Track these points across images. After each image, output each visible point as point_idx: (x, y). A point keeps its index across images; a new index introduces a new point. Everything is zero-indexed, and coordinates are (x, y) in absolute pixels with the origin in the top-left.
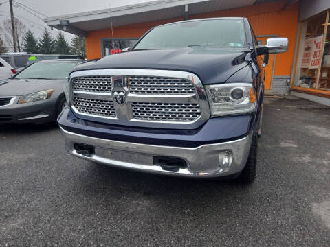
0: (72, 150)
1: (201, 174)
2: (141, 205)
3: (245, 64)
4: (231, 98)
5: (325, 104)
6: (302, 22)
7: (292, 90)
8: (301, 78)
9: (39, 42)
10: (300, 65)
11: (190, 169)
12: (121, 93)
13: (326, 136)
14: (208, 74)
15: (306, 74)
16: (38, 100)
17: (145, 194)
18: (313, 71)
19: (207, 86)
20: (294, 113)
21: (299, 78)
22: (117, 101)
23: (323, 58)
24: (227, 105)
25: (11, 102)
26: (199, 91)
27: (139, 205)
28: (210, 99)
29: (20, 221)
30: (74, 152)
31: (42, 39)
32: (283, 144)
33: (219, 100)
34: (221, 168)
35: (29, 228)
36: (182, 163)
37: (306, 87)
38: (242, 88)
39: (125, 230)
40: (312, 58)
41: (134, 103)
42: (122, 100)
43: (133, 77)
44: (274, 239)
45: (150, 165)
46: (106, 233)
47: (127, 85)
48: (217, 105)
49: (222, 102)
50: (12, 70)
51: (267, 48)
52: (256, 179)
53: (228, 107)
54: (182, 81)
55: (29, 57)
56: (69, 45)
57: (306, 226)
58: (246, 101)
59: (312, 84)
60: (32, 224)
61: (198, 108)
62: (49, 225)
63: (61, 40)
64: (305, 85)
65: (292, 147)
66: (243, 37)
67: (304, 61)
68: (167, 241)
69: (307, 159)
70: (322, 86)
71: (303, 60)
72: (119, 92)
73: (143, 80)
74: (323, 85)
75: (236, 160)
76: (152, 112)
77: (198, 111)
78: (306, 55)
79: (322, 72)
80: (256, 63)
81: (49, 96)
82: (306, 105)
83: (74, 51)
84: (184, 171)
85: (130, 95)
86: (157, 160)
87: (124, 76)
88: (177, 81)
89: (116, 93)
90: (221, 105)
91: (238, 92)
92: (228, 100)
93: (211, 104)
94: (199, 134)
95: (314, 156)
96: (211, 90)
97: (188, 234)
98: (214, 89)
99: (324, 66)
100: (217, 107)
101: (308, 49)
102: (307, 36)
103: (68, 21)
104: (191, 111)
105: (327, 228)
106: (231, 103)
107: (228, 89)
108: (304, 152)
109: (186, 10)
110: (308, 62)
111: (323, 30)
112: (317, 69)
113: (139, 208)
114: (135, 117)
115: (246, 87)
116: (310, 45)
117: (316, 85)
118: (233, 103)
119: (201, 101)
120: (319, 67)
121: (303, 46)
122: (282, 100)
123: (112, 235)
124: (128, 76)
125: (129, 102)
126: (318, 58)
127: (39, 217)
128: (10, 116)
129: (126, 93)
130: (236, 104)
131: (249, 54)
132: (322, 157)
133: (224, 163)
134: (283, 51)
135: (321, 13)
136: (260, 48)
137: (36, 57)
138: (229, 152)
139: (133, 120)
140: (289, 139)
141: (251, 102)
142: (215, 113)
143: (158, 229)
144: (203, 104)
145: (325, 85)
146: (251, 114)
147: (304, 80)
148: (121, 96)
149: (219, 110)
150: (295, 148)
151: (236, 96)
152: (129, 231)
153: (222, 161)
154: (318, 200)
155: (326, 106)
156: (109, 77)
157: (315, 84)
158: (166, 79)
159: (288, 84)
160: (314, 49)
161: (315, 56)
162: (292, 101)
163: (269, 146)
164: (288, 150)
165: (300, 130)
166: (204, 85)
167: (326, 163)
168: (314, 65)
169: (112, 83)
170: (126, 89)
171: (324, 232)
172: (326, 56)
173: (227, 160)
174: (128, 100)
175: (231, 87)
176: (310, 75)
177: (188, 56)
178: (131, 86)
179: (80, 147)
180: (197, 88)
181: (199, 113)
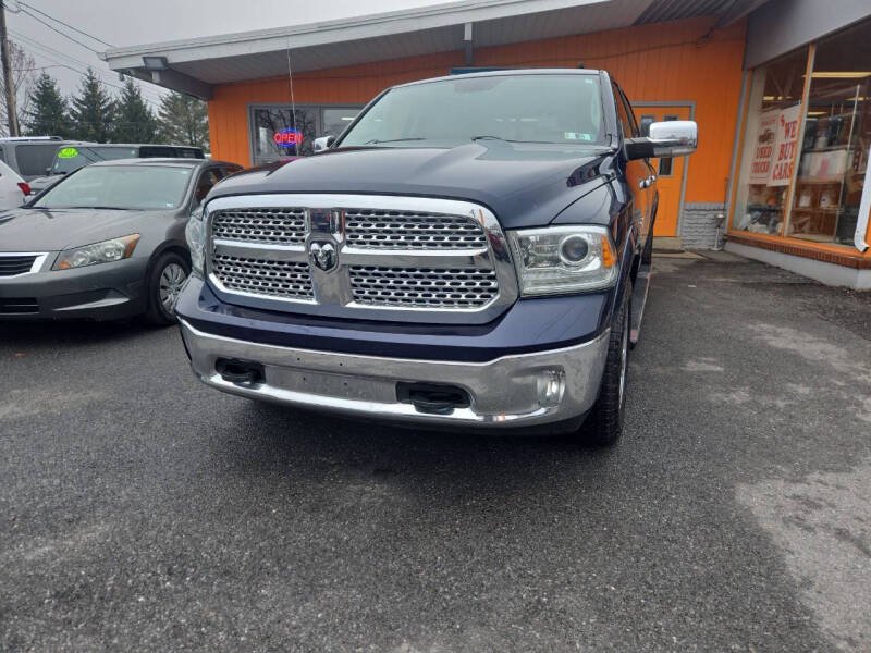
0: (209, 374)
1: (500, 418)
2: (370, 494)
3: (600, 181)
4: (562, 258)
5: (804, 274)
6: (753, 69)
7: (728, 239)
8: (751, 210)
9: (71, 105)
10: (747, 177)
11: (478, 409)
12: (328, 247)
13: (792, 346)
14: (514, 205)
15: (763, 201)
16: (101, 262)
17: (377, 472)
18: (778, 191)
19: (511, 233)
20: (727, 295)
21: (745, 208)
22: (318, 264)
23: (802, 159)
24: (555, 272)
25: (36, 267)
26: (495, 242)
27: (364, 493)
28: (519, 261)
29: (102, 527)
30: (218, 379)
31: (81, 97)
32: (692, 366)
33: (539, 261)
34: (541, 405)
35: (125, 541)
36: (459, 396)
37: (760, 231)
38: (584, 237)
39: (338, 541)
40: (775, 161)
41: (354, 268)
42: (329, 260)
43: (353, 211)
44: (648, 551)
45: (390, 401)
46: (298, 547)
47: (340, 229)
48: (534, 272)
49: (545, 266)
50: (20, 185)
51: (650, 143)
52: (623, 440)
53: (557, 276)
54: (458, 221)
55: (57, 148)
56: (156, 115)
57: (718, 526)
58: (594, 264)
59: (776, 223)
60: (130, 534)
61: (493, 278)
62: (170, 534)
63: (133, 99)
64: (757, 225)
65: (712, 372)
66: (596, 120)
67: (758, 168)
68: (429, 557)
69: (740, 396)
70: (799, 228)
71: (756, 164)
72: (322, 244)
73: (375, 219)
74: (801, 226)
75: (572, 392)
76: (393, 288)
77: (493, 284)
78: (763, 153)
79: (798, 195)
80: (623, 180)
81: (129, 251)
82: (760, 277)
83: (168, 131)
84: (463, 414)
85: (346, 250)
86: (406, 391)
87: (333, 210)
88: (450, 221)
89: (315, 246)
90: (540, 273)
91: (577, 245)
92: (556, 261)
93: (518, 269)
94: (494, 332)
95: (757, 389)
96: (520, 240)
97: (471, 544)
98: (527, 239)
99: (804, 179)
100: (533, 277)
101: (766, 137)
102: (766, 105)
103: (164, 60)
104: (478, 285)
105: (761, 529)
106: (564, 268)
107: (556, 238)
108: (737, 383)
109: (468, 36)
110: (766, 171)
111: (802, 93)
112: (785, 188)
113: (364, 499)
114: (356, 298)
115: (595, 235)
116: (772, 128)
117: (785, 226)
118: (566, 268)
119: (499, 263)
120: (790, 182)
121: (754, 129)
122: (705, 263)
123: (310, 550)
124: (340, 210)
125: (344, 266)
126: (789, 161)
127: (144, 520)
128: (33, 300)
129: (338, 246)
130: (573, 271)
131: (609, 159)
132: (775, 393)
133: (548, 394)
134: (685, 150)
135: (795, 50)
136: (635, 144)
137: (77, 148)
138: (557, 373)
139: (353, 305)
140: (705, 356)
141: (605, 266)
142: (528, 289)
143: (407, 536)
144: (502, 270)
145: (806, 227)
146: (606, 292)
147: (757, 214)
148: (328, 253)
149: (537, 283)
150: (719, 373)
151: (573, 255)
152: (347, 542)
153: (545, 390)
154: (752, 479)
155: (805, 278)
156: (299, 210)
157: (780, 225)
158: (424, 218)
159: (719, 223)
160: (780, 138)
161: (783, 155)
162: (726, 265)
163: (659, 370)
164: (701, 378)
165: (735, 334)
166: (505, 230)
167: (781, 404)
168: (780, 177)
169: (306, 223)
170: (338, 237)
171: (753, 536)
172: (808, 156)
173: (553, 389)
174: (341, 262)
175: (562, 236)
176: (771, 203)
177: (475, 164)
178: (349, 231)
179: (230, 367)
180: (491, 236)
181: (495, 290)
